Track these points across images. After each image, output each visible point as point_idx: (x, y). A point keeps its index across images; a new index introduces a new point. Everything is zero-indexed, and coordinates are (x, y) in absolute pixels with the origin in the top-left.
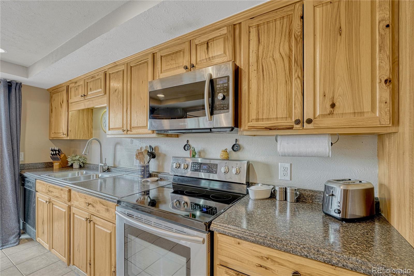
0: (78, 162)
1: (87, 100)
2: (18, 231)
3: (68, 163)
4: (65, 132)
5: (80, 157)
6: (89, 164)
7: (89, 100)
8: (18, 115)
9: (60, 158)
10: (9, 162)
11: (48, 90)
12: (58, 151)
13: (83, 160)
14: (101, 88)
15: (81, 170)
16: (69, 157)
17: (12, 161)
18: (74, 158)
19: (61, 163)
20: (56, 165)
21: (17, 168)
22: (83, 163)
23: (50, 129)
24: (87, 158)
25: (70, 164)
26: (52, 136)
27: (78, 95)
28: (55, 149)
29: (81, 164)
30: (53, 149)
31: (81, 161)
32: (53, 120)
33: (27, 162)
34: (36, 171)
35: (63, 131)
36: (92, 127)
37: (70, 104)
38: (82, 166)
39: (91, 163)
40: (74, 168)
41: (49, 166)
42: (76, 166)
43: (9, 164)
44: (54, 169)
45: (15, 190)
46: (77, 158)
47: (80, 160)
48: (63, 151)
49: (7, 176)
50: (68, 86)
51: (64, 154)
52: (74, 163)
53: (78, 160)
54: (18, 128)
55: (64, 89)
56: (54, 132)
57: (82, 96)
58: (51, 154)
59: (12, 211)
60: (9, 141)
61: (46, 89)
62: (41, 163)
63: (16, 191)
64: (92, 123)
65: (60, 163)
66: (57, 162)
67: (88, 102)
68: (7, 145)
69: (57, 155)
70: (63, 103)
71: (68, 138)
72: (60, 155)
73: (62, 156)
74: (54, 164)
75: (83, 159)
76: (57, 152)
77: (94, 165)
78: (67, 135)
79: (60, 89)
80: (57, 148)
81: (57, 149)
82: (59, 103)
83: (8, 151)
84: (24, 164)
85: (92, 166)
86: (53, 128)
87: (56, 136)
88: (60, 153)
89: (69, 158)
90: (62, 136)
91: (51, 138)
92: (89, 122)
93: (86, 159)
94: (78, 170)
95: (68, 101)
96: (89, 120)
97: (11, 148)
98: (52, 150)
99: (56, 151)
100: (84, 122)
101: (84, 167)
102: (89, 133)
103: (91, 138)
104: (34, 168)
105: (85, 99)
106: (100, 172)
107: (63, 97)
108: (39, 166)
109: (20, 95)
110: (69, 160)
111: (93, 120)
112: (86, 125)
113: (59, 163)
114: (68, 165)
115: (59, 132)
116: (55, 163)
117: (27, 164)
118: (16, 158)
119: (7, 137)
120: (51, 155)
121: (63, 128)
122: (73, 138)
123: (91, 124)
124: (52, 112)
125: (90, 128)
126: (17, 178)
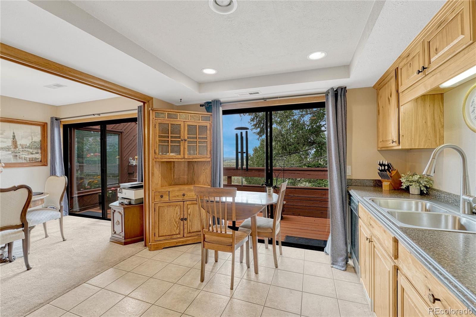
0: (418, 184)
1: (430, 75)
2: (345, 254)
3: (402, 184)
4: (395, 139)
5: (421, 178)
6: (438, 191)
7: (433, 73)
8: (344, 124)
9: (391, 176)
10: (337, 176)
11: (374, 87)
12: (388, 165)
13: (426, 183)
14: (462, 33)
15: (421, 199)
16: (403, 175)
17: (340, 175)
18: (411, 178)
19: (393, 184)
20: (386, 184)
21: (344, 183)
22: (426, 187)
23: (378, 137)
24: (434, 180)
25: (404, 187)
26: (380, 146)
27: (413, 73)
28: (384, 163)
29: (422, 189)
30: (381, 163)
31: (423, 185)
32: (380, 124)
33: (354, 177)
34: (361, 190)
35: (392, 137)
36: (443, 126)
37: (401, 95)
38: (425, 192)
39: (441, 189)
40: (410, 193)
41: (377, 185)
42: (414, 190)
43: (337, 177)
44: (383, 190)
45: (342, 207)
46: (416, 178)
47: (421, 182)
48: (395, 166)
49: (336, 191)
50: (398, 68)
51: (396, 171)
52: (411, 185)
53: (418, 182)
54: (344, 139)
55: (392, 75)
56: (382, 140)
57: (419, 72)
58: (379, 170)
59: (340, 230)
60: (336, 153)
61: (372, 86)
62: (369, 180)
63: (343, 209)
64: (442, 120)
65: (391, 184)
66: (387, 181)
67: (432, 78)
68: (336, 157)
69: (387, 171)
70: (391, 96)
71: (400, 147)
72: (390, 172)
73: (394, 173)
74: (383, 184)
75: (426, 181)
76: (386, 167)
77: (450, 194)
78: (398, 142)
79: (387, 78)
80: (386, 162)
81: (386, 164)
82: (387, 99)
83: (336, 163)
84: (351, 180)
85: (444, 197)
86: (380, 134)
87: (384, 146)
88: (391, 168)
89: (403, 177)
90: (392, 145)
91: (379, 149)
92: (437, 118)
93: (431, 182)
94: (418, 199)
95: (397, 91)
96: (436, 115)
97: (339, 161)
98: (380, 165)
99: (385, 165)
100: (426, 119)
101: (427, 194)
102: (436, 137)
103: (440, 145)
104: (361, 185)
105: (426, 76)
106: (464, 213)
107: (391, 87)
108: (367, 184)
109: (345, 101)
110: (403, 180)
111: (443, 113)
112: (429, 124)
113: (389, 183)
114: (402, 187)
115: (387, 139)
116: (384, 182)
117: (355, 179)
118: (343, 172)
119: (335, 149)
120: (379, 172)
121: (393, 134)
122: (407, 147)
123: (440, 120)
124: (379, 114)
125: (437, 129)
126: (344, 195)
